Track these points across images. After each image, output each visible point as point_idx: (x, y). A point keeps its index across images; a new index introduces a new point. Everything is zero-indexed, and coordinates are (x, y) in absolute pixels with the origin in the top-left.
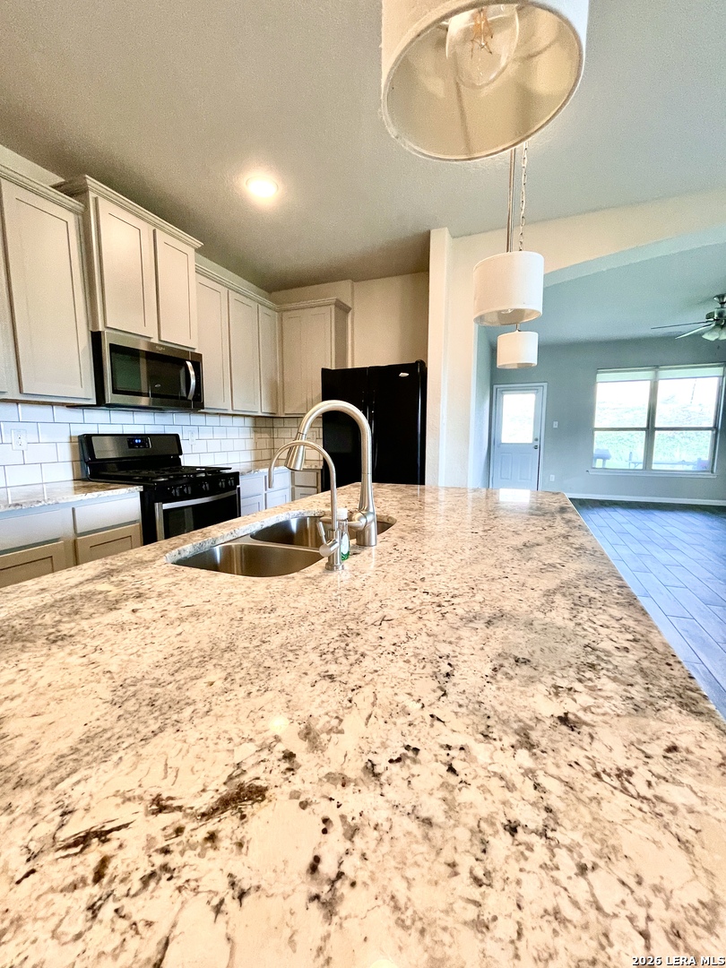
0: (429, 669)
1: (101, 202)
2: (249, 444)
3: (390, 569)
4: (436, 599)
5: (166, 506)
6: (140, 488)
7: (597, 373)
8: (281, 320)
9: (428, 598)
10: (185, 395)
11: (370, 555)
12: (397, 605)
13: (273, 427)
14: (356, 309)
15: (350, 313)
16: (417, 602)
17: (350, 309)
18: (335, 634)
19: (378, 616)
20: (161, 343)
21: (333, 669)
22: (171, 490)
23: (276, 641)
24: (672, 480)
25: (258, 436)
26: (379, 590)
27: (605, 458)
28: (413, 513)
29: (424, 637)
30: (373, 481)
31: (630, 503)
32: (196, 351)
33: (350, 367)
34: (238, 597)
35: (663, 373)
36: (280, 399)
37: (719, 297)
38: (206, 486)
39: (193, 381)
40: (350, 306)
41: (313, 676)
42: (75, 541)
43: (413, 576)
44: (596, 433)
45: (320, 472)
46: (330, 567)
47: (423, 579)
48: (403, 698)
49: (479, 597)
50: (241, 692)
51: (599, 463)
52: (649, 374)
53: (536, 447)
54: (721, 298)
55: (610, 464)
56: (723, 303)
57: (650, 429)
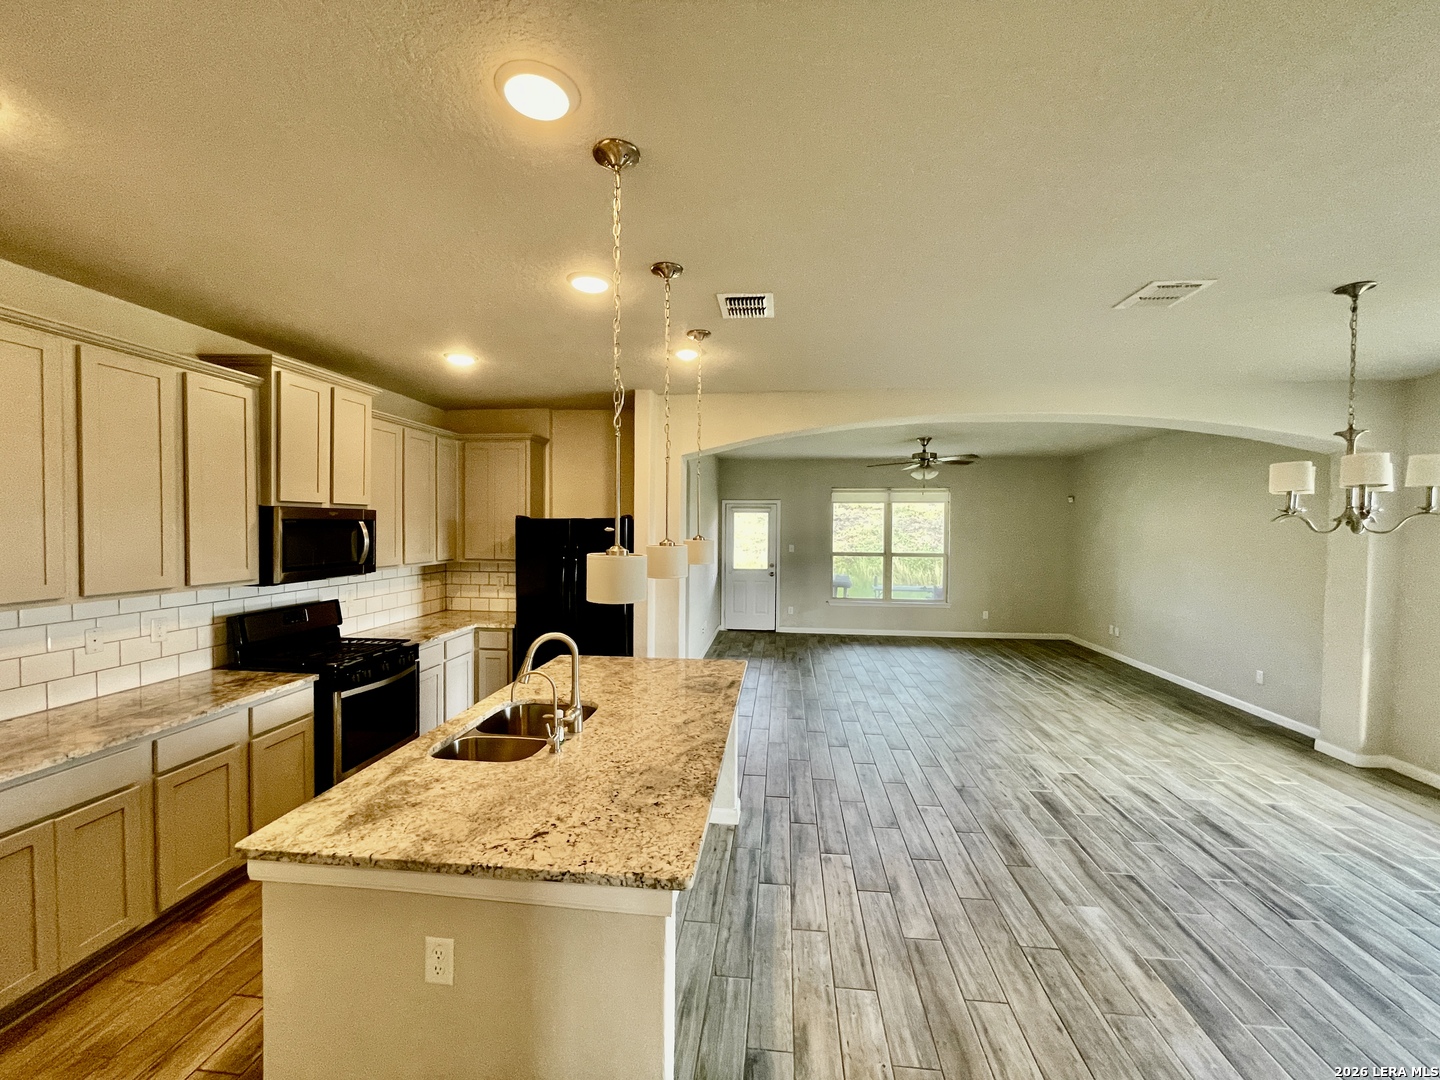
0: (608, 795)
1: (285, 375)
2: (417, 596)
3: (592, 749)
4: (617, 765)
5: (345, 694)
6: (315, 677)
7: (832, 492)
8: (463, 449)
9: (613, 764)
10: (356, 559)
11: (578, 739)
12: (595, 769)
13: (446, 571)
14: (554, 439)
15: (548, 447)
16: (606, 767)
17: (548, 440)
18: (563, 787)
19: (584, 776)
20: (335, 507)
21: (564, 800)
22: (351, 676)
23: (534, 793)
24: (910, 611)
25: (428, 584)
26: (586, 762)
27: (846, 586)
28: (612, 697)
29: (608, 783)
30: (579, 654)
31: (872, 637)
32: (369, 508)
33: (547, 517)
34: (501, 775)
35: (896, 495)
36: (459, 543)
37: (923, 439)
38: (386, 666)
39: (367, 541)
40: (548, 437)
41: (556, 803)
42: (249, 745)
43: (605, 752)
44: (835, 558)
45: (511, 632)
46: (553, 751)
47: (612, 754)
48: (596, 805)
49: (641, 761)
50: (527, 812)
51: (840, 593)
52: (882, 495)
53: (772, 574)
54: (925, 441)
55: (851, 594)
56: (924, 446)
57: (888, 555)
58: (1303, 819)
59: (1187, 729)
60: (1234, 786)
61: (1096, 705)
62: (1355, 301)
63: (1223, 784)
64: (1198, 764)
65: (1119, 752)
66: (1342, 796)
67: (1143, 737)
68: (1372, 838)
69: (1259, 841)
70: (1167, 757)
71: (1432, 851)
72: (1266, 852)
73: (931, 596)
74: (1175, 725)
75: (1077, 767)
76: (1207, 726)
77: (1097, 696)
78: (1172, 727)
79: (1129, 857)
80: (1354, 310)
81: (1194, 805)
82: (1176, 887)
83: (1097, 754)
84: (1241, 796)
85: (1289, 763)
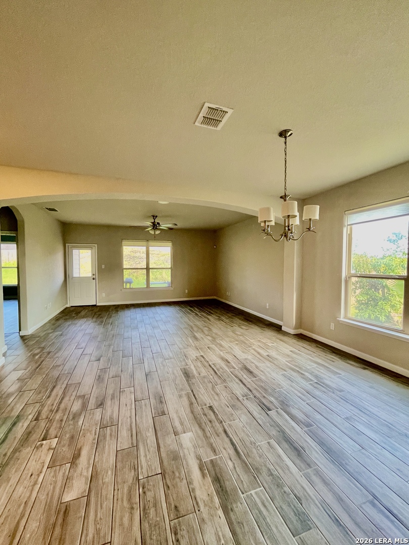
7: (122, 241)
27: (130, 283)
35: (151, 243)
44: (125, 270)
51: (127, 286)
52: (145, 243)
53: (94, 279)
54: (154, 217)
55: (133, 286)
56: (154, 219)
57: (148, 269)
58: (276, 359)
59: (246, 328)
60: (257, 349)
61: (218, 322)
62: (286, 139)
63: (254, 349)
64: (247, 342)
65: (221, 342)
66: (288, 346)
67: (231, 333)
68: (296, 362)
69: (262, 373)
70: (237, 341)
71: (312, 364)
72: (263, 378)
73: (166, 285)
74: (242, 327)
75: (204, 352)
76: (252, 326)
77: (219, 319)
78: (242, 328)
79: (212, 395)
80: (285, 143)
81: (242, 361)
82: (228, 407)
83: (213, 344)
84: (259, 353)
85: (274, 336)
